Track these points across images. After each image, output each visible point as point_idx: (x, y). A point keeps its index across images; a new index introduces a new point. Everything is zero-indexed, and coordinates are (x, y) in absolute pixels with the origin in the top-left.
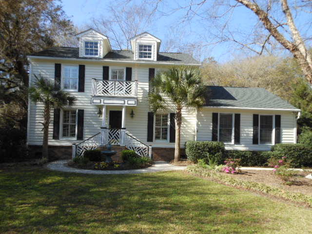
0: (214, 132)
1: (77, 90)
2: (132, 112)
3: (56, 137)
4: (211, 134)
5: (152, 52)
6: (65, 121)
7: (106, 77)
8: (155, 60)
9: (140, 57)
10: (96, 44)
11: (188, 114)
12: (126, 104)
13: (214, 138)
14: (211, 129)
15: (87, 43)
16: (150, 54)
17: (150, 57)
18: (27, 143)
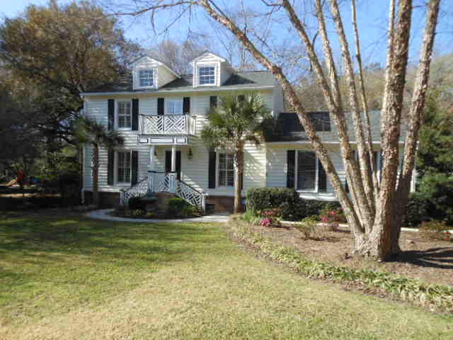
0: (290, 174)
1: (130, 129)
2: (190, 152)
3: (110, 182)
4: (286, 179)
5: (215, 75)
6: (120, 164)
7: (161, 111)
8: (219, 85)
9: (201, 82)
10: (151, 72)
11: (260, 153)
12: (175, 143)
13: (290, 184)
14: (286, 171)
15: (141, 72)
16: (213, 77)
17: (213, 82)
18: (83, 190)
